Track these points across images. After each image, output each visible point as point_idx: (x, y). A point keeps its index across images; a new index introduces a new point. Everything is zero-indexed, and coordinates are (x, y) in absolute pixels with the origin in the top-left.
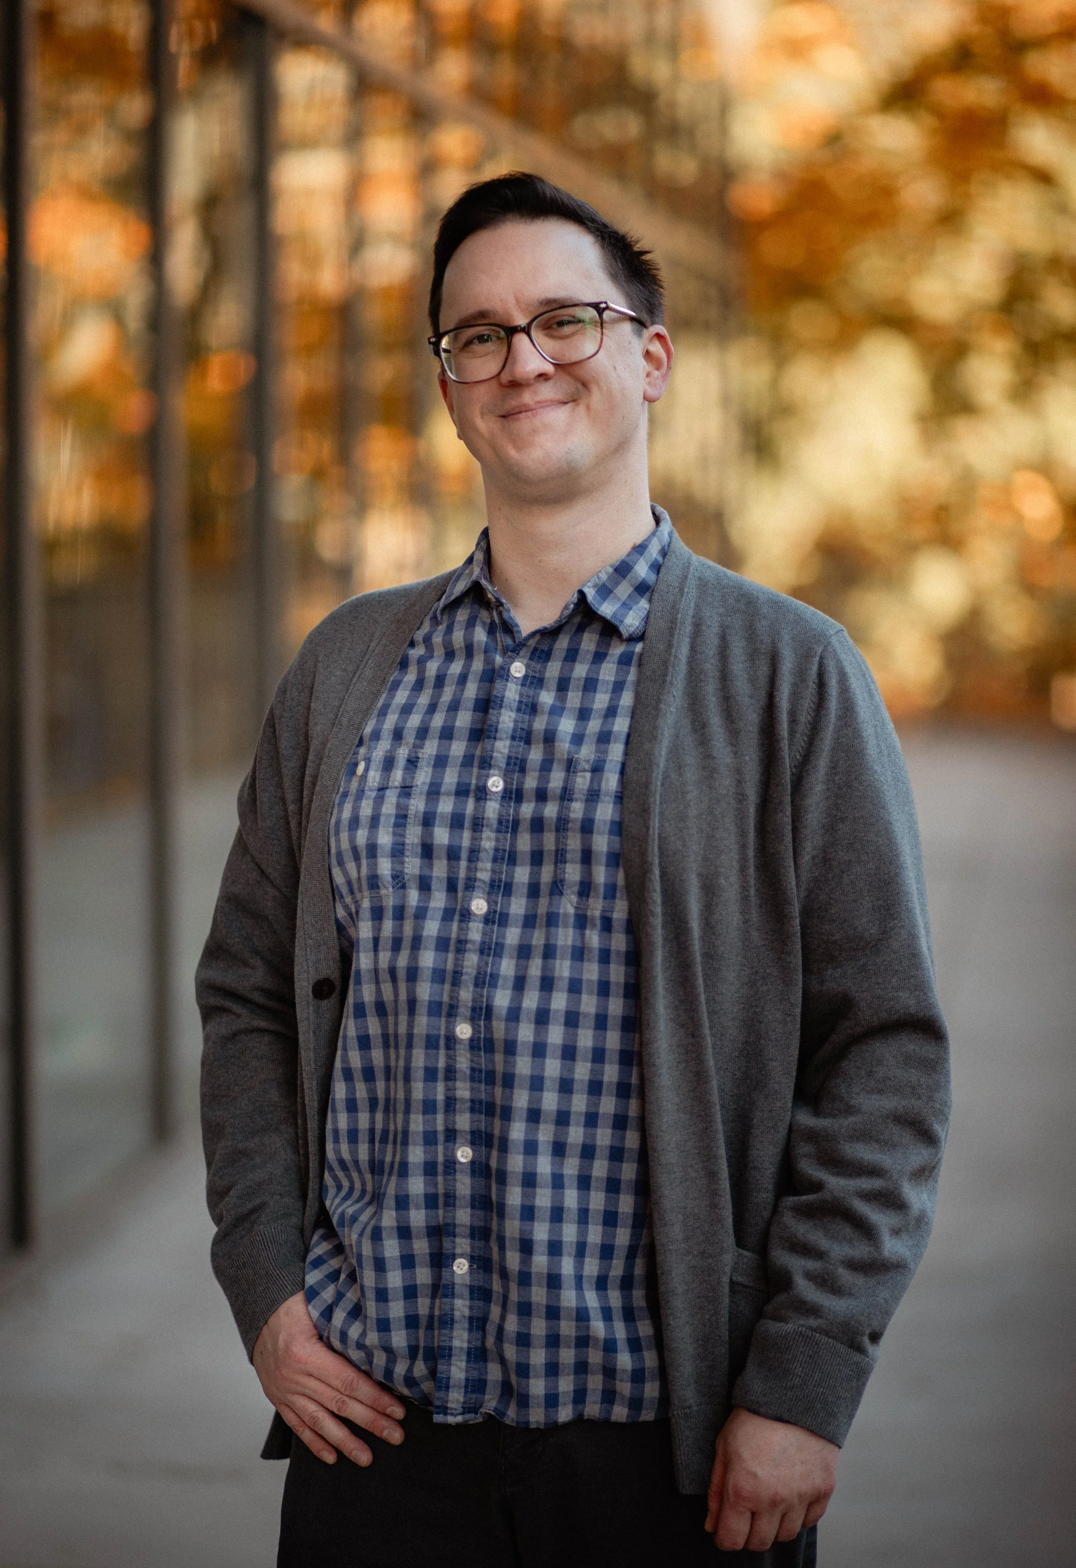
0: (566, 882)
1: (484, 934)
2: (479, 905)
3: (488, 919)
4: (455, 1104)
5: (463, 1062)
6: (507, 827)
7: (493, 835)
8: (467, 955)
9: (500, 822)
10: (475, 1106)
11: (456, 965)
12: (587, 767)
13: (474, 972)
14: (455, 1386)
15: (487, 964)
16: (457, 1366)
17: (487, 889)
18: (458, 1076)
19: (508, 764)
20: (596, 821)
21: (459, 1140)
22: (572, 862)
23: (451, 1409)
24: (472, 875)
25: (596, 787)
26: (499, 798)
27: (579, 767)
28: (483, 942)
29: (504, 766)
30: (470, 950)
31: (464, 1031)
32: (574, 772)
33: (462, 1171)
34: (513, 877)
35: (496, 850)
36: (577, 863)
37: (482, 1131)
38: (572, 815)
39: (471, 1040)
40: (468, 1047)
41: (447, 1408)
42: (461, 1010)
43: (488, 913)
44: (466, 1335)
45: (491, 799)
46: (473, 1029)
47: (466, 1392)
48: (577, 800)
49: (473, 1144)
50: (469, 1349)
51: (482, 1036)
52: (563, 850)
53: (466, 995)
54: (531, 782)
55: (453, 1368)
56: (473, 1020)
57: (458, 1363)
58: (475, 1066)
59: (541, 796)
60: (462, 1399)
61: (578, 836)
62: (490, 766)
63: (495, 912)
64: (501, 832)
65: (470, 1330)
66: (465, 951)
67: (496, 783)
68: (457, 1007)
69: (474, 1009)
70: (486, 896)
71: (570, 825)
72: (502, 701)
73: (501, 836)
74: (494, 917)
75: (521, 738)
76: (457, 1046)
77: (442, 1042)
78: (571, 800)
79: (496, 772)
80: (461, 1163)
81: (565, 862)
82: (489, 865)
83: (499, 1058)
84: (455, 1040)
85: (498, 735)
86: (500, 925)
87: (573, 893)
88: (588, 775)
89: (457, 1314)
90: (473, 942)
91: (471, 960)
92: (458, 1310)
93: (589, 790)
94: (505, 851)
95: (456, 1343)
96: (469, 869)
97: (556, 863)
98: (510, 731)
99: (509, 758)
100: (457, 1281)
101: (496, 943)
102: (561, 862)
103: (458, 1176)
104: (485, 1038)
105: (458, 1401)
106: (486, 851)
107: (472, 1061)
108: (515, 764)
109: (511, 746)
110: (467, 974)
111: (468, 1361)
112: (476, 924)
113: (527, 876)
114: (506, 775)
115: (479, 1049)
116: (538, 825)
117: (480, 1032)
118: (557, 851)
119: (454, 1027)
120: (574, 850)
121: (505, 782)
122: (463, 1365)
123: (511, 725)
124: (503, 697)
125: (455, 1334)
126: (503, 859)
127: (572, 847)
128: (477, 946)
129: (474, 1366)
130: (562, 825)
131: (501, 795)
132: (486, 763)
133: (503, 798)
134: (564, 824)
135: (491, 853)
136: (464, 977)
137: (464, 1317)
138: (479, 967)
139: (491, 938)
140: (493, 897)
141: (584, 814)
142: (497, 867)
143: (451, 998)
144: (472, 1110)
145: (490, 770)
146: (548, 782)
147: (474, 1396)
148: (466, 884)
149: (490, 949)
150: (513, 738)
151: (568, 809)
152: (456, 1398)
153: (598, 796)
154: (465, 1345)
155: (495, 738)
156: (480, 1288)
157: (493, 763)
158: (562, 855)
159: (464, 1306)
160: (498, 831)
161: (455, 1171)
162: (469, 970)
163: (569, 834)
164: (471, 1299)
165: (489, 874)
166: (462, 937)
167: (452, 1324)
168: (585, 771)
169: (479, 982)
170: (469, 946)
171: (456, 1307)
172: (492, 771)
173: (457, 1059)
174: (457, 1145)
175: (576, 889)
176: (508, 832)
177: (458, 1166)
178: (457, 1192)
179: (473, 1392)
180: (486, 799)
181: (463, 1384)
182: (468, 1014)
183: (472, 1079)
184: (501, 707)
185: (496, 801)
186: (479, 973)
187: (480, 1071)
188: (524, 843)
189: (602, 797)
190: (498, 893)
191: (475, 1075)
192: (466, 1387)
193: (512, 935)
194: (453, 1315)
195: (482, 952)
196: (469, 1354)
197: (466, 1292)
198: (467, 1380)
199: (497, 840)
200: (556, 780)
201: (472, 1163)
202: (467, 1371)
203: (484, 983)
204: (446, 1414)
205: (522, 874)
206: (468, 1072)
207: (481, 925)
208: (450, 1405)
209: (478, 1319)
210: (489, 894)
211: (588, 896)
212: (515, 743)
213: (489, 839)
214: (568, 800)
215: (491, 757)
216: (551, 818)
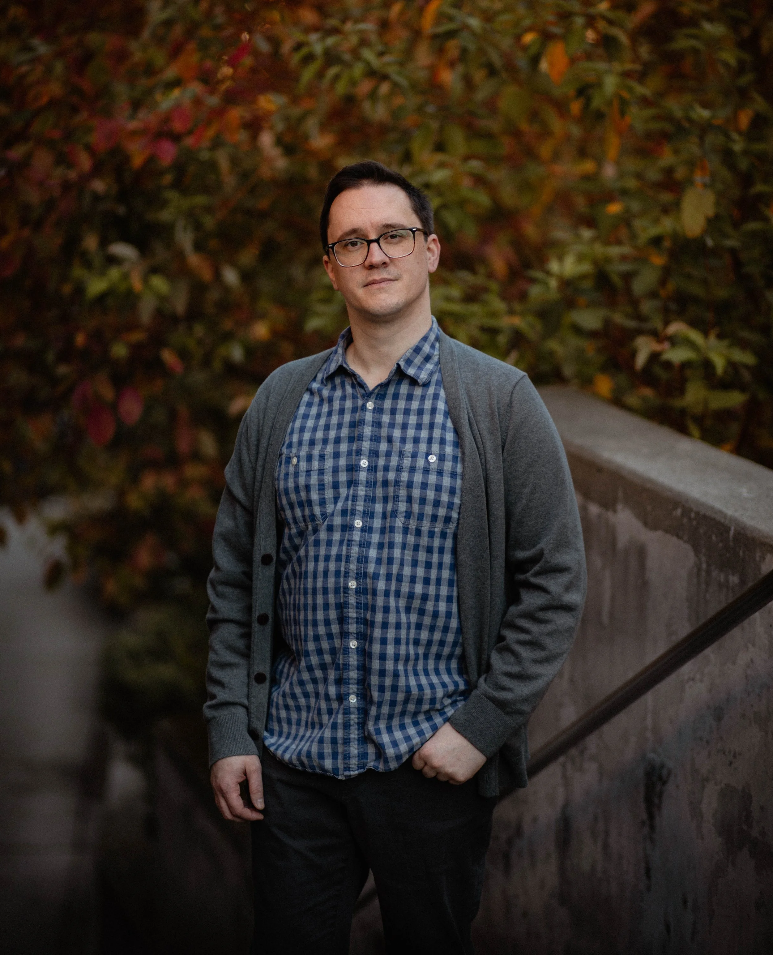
0: (399, 511)
1: (361, 537)
2: (358, 523)
3: (363, 530)
4: (349, 620)
5: (352, 600)
6: (371, 485)
7: (364, 489)
8: (352, 547)
9: (367, 482)
10: (358, 621)
11: (347, 552)
12: (409, 455)
13: (357, 556)
14: (353, 757)
15: (363, 551)
16: (353, 747)
17: (362, 515)
18: (350, 606)
19: (370, 453)
20: (414, 482)
21: (351, 637)
22: (402, 501)
23: (352, 768)
24: (354, 508)
25: (414, 465)
26: (366, 470)
27: (405, 455)
28: (360, 541)
29: (368, 454)
30: (354, 545)
31: (353, 584)
32: (403, 458)
33: (352, 653)
34: (374, 509)
35: (366, 496)
36: (404, 502)
37: (362, 633)
38: (402, 479)
39: (356, 589)
40: (354, 593)
41: (350, 768)
42: (351, 574)
43: (362, 527)
44: (356, 732)
45: (362, 471)
46: (357, 583)
47: (359, 759)
48: (404, 472)
49: (357, 639)
50: (359, 738)
51: (362, 587)
52: (397, 495)
53: (353, 567)
54: (381, 462)
55: (351, 748)
56: (357, 579)
57: (354, 746)
58: (358, 601)
59: (386, 469)
60: (357, 763)
61: (406, 489)
62: (361, 455)
63: (366, 526)
64: (368, 487)
65: (358, 729)
66: (352, 545)
67: (364, 463)
68: (349, 573)
69: (357, 574)
70: (361, 519)
71: (401, 483)
72: (364, 422)
73: (368, 489)
74: (366, 529)
75: (375, 440)
76: (349, 592)
77: (342, 590)
78: (401, 471)
79: (364, 457)
80: (352, 648)
81: (398, 502)
82: (362, 503)
83: (370, 597)
84: (348, 588)
85: (364, 439)
86: (369, 533)
87: (402, 517)
88: (410, 459)
89: (352, 722)
90: (355, 541)
91: (355, 550)
92: (353, 720)
93: (410, 467)
94: (370, 496)
95: (352, 736)
96: (352, 505)
97: (394, 502)
98: (370, 437)
99: (370, 450)
100: (352, 706)
101: (367, 542)
102: (396, 501)
103: (351, 655)
104: (363, 588)
105: (355, 764)
106: (361, 496)
107: (357, 599)
108: (373, 453)
109: (371, 445)
110: (353, 556)
111: (358, 744)
112: (357, 532)
113: (381, 509)
114: (369, 458)
115: (360, 593)
116: (385, 483)
117: (361, 585)
118: (394, 496)
119: (348, 583)
120: (403, 496)
121: (369, 462)
122: (356, 746)
123: (370, 433)
124: (364, 420)
125: (351, 732)
126: (369, 500)
127: (402, 494)
128: (358, 543)
129: (361, 746)
130: (397, 483)
131: (367, 469)
132: (359, 453)
133: (368, 470)
134: (398, 483)
135: (363, 497)
136: (351, 558)
137: (355, 723)
138: (359, 553)
139: (365, 539)
140: (365, 519)
141: (408, 478)
142: (367, 504)
143: (345, 568)
144: (357, 623)
145: (361, 456)
146: (390, 462)
147: (362, 761)
148: (351, 512)
149: (364, 544)
150: (371, 440)
151: (400, 475)
152: (354, 762)
153: (415, 470)
154: (356, 737)
155: (362, 441)
156: (362, 708)
157: (362, 453)
158: (397, 498)
159: (355, 718)
160: (367, 487)
161: (349, 652)
162: (354, 555)
163: (401, 488)
164: (358, 714)
165: (363, 508)
166: (350, 539)
167: (350, 727)
168: (408, 457)
169: (359, 560)
170: (354, 543)
171: (351, 719)
172: (362, 457)
173: (349, 598)
174: (350, 640)
175: (404, 514)
176: (371, 487)
177: (350, 650)
178: (350, 663)
179: (362, 759)
180: (360, 471)
181: (357, 756)
182: (355, 576)
183: (357, 608)
184: (364, 425)
185: (364, 471)
186: (359, 556)
187: (361, 604)
188: (379, 492)
189: (417, 470)
190: (367, 517)
191: (358, 606)
192: (358, 756)
193: (375, 538)
194: (350, 723)
195: (360, 546)
196: (358, 740)
197: (356, 711)
198: (359, 753)
199: (366, 491)
200: (394, 461)
201: (357, 648)
202: (358, 749)
203: (362, 561)
204: (349, 771)
205: (379, 508)
206: (355, 604)
207: (359, 533)
208: (351, 766)
209: (362, 723)
210: (363, 517)
211: (409, 518)
212: (373, 443)
213: (362, 490)
214: (400, 471)
215: (361, 450)
216: (391, 480)
